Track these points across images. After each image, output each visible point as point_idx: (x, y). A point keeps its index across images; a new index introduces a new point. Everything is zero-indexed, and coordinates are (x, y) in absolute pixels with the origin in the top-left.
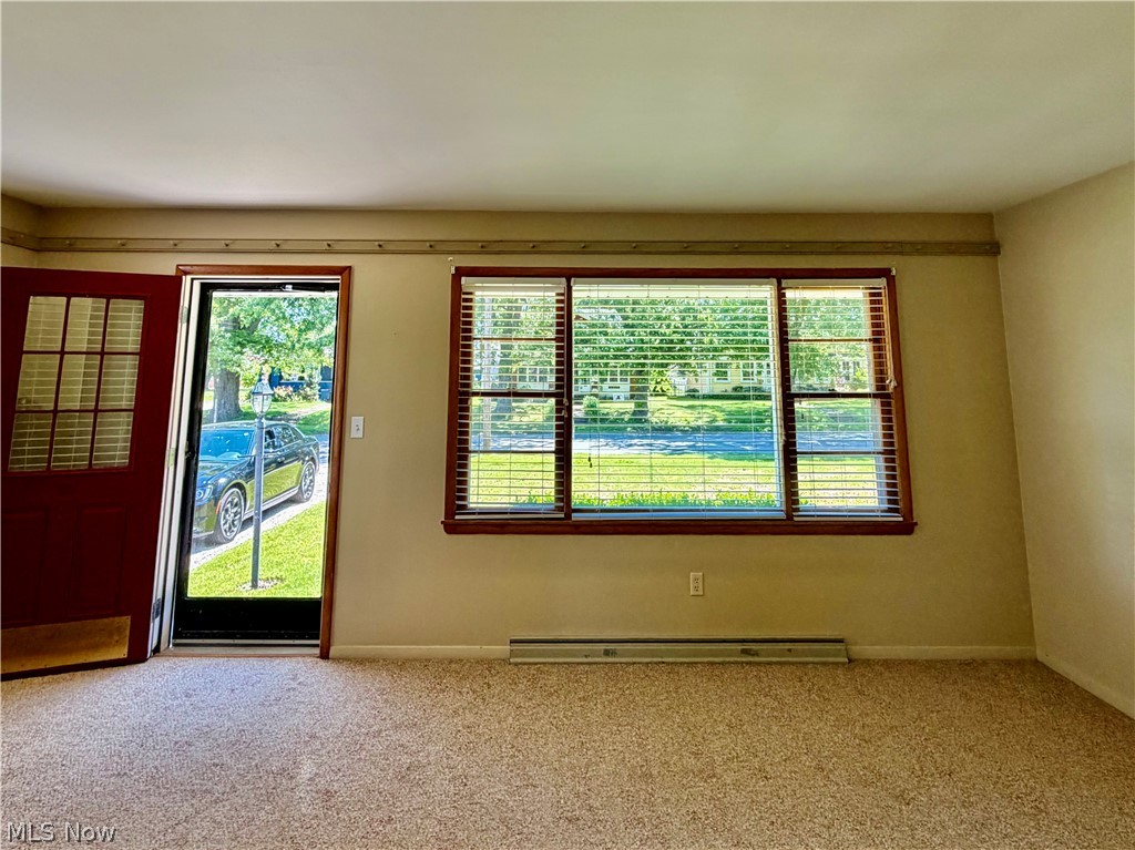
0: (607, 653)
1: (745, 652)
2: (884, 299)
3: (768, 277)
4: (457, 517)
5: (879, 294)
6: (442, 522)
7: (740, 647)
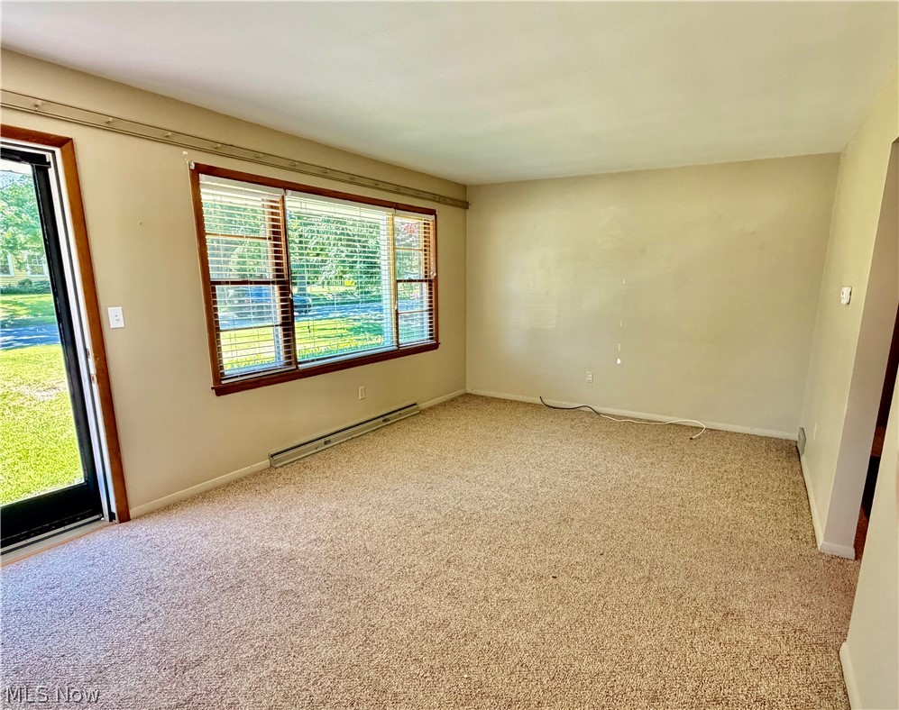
0: (326, 443)
1: (384, 421)
2: (431, 227)
3: (390, 207)
4: (223, 382)
5: (429, 224)
6: (212, 388)
7: (381, 419)
